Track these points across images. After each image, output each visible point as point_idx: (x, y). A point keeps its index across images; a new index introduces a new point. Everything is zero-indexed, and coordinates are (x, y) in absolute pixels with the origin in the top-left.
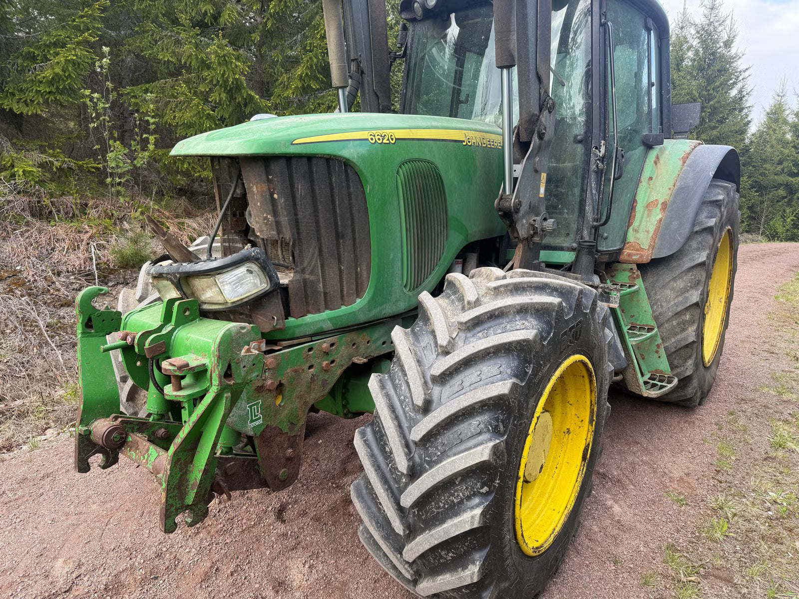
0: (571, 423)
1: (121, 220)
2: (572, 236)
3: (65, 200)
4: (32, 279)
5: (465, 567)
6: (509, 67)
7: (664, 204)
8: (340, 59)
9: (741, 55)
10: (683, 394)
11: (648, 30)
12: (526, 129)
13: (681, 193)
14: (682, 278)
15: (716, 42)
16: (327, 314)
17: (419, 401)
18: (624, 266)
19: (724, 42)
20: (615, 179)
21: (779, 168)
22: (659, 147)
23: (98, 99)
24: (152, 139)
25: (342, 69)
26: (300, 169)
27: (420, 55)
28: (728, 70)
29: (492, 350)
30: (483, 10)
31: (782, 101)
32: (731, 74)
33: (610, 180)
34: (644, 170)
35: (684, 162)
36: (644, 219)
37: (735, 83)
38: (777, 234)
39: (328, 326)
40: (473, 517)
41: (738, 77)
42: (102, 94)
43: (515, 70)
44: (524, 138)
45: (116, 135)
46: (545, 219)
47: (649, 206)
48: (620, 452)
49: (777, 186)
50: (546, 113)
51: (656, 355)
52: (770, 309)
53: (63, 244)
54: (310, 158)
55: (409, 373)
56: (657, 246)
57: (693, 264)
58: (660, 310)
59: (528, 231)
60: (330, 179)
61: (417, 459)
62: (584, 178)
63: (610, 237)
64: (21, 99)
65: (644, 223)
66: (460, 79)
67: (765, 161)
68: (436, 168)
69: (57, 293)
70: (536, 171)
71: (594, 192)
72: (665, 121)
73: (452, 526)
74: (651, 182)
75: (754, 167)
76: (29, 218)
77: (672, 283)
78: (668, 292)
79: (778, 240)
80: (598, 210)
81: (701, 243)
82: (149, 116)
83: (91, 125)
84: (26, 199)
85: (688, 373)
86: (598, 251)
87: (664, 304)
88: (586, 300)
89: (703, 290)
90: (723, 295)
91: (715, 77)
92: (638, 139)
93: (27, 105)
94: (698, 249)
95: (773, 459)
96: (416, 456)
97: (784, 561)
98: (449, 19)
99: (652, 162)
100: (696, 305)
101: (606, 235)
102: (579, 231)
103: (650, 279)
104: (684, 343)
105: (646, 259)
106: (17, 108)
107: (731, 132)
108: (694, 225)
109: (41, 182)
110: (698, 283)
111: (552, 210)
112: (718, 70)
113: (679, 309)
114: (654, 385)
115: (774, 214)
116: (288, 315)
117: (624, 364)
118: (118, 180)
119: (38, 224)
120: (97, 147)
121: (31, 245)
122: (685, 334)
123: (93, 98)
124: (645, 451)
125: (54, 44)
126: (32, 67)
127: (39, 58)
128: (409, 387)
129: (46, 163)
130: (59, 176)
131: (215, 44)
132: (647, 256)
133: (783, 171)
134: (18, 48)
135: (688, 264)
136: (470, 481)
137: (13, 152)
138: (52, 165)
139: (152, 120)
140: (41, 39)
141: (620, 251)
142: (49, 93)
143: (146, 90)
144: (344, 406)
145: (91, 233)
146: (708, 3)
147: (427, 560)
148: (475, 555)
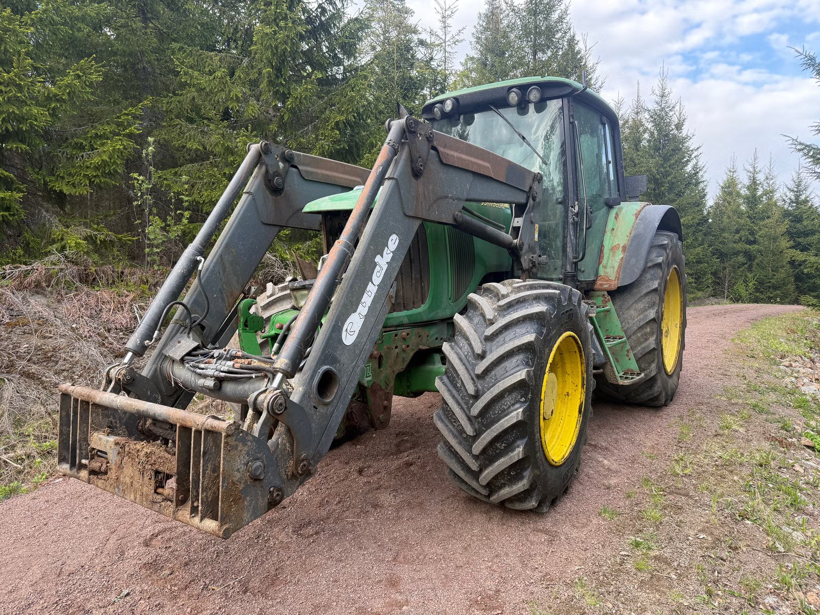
0: (569, 388)
1: (155, 285)
2: (559, 270)
3: (105, 269)
4: (88, 335)
5: (513, 450)
7: (624, 248)
9: (691, 136)
10: (651, 393)
11: (604, 125)
13: (636, 239)
14: (641, 301)
15: (669, 124)
16: (404, 313)
17: (478, 351)
18: (598, 293)
19: (675, 125)
20: (587, 229)
21: (737, 237)
22: (618, 207)
23: (142, 181)
24: (187, 214)
28: (681, 149)
29: (521, 319)
31: (734, 176)
32: (684, 153)
33: (583, 230)
34: (608, 224)
35: (637, 217)
36: (610, 258)
37: (688, 161)
38: (741, 297)
39: (406, 321)
40: (517, 413)
41: (691, 155)
42: (146, 177)
45: (155, 211)
46: (540, 256)
47: (613, 249)
48: (606, 433)
49: (737, 253)
50: (536, 183)
51: (628, 358)
52: (726, 348)
53: (108, 306)
55: (471, 338)
56: (621, 277)
57: (649, 290)
58: (629, 326)
59: (529, 265)
61: (480, 387)
62: (565, 228)
63: (586, 271)
64: (69, 182)
65: (610, 261)
67: (723, 230)
69: (111, 346)
70: (532, 222)
71: (572, 238)
72: (621, 188)
73: (505, 421)
74: (614, 232)
75: (713, 236)
76: (78, 284)
77: (634, 305)
78: (632, 312)
79: (742, 302)
80: (576, 251)
81: (653, 275)
82: (183, 195)
83: (135, 203)
84: (75, 268)
85: (653, 374)
86: (579, 281)
87: (629, 321)
88: (575, 297)
89: (658, 310)
90: (678, 321)
91: (670, 156)
92: (602, 201)
93: (75, 187)
94: (652, 279)
95: (721, 435)
96: (479, 385)
97: (725, 486)
98: (458, 119)
99: (613, 218)
100: (654, 320)
101: (583, 268)
102: (564, 266)
103: (618, 302)
104: (647, 350)
105: (614, 288)
106: (66, 190)
107: (689, 204)
108: (646, 263)
109: (87, 253)
110: (654, 304)
111: (544, 250)
112: (672, 150)
113: (642, 324)
114: (626, 378)
115: (736, 279)
117: (603, 360)
118: (155, 250)
119: (86, 289)
120: (138, 221)
121: (83, 306)
122: (647, 343)
123: (138, 180)
124: (625, 432)
125: (100, 136)
126: (80, 155)
127: (87, 147)
128: (470, 345)
129: (91, 237)
130: (100, 247)
131: (244, 135)
132: (614, 285)
133: (741, 239)
134: (67, 139)
135: (645, 291)
136: (514, 395)
137: (61, 227)
138: (96, 238)
139: (186, 199)
140: (88, 132)
141: (594, 282)
142: (95, 176)
143: (176, 174)
144: (408, 387)
145: (132, 296)
146: (658, 92)
147: (489, 455)
148: (519, 442)
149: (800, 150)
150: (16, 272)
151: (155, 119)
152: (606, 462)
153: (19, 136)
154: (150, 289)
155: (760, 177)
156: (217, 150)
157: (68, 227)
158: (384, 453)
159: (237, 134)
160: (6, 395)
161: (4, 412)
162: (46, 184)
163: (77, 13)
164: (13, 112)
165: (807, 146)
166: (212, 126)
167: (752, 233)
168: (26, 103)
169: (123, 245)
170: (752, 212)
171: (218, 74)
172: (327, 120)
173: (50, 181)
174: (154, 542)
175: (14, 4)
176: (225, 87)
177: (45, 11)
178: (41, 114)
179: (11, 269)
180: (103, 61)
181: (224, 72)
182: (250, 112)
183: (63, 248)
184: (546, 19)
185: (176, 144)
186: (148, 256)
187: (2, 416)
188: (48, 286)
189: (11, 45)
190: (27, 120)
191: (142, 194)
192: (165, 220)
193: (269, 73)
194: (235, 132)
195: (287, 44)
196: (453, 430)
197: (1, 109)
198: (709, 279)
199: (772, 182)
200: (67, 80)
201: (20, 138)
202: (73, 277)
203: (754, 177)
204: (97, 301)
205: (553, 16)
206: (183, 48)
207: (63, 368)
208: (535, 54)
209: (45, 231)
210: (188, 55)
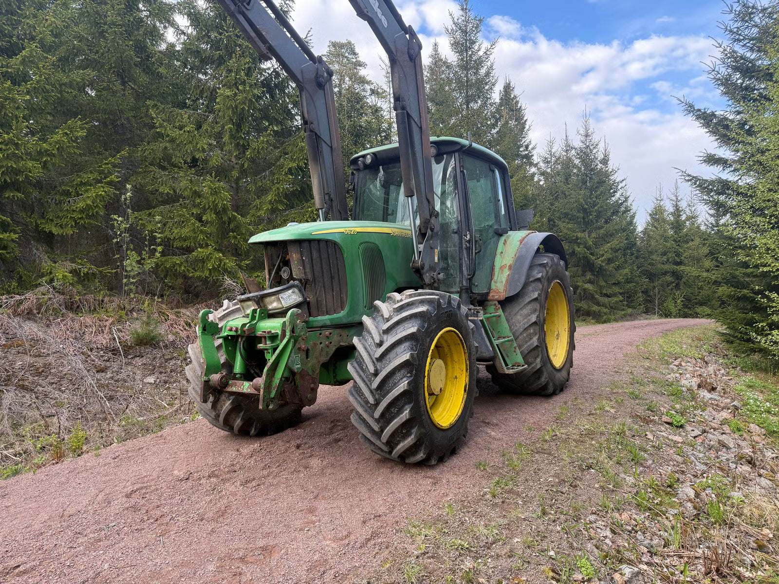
0: (457, 373)
1: (131, 311)
2: (456, 284)
3: (88, 298)
6: (411, 196)
7: (510, 267)
8: (320, 194)
9: (617, 169)
10: (539, 383)
11: (493, 171)
12: (424, 226)
13: (519, 259)
14: (525, 308)
15: (593, 161)
16: (327, 317)
17: (378, 341)
18: (491, 302)
19: (600, 161)
20: (477, 253)
21: (665, 258)
22: (506, 235)
23: (121, 222)
24: (160, 249)
25: (320, 199)
26: (314, 246)
27: (363, 189)
28: (605, 182)
29: (409, 317)
30: (397, 165)
31: (661, 204)
32: (610, 185)
33: (473, 253)
34: (498, 248)
35: (521, 243)
36: (500, 275)
37: (614, 192)
38: (671, 313)
39: (328, 323)
40: (404, 385)
41: (617, 187)
42: (124, 217)
43: (415, 197)
44: (423, 231)
45: (132, 247)
46: (439, 274)
47: (502, 268)
49: (665, 273)
50: (433, 218)
51: (515, 354)
53: (91, 330)
54: (319, 241)
55: (372, 332)
56: (508, 290)
57: (531, 299)
58: (516, 328)
59: (430, 280)
60: (328, 250)
61: (379, 368)
62: (460, 252)
63: (480, 286)
64: (57, 224)
65: (499, 278)
66: (388, 202)
67: (651, 253)
68: (378, 247)
70: (431, 248)
71: (466, 259)
72: (512, 220)
73: (395, 391)
74: (502, 255)
75: (643, 258)
76: (64, 311)
77: (520, 311)
78: (519, 317)
80: (469, 269)
81: (534, 288)
82: (156, 232)
83: (114, 241)
84: (62, 297)
85: (538, 367)
86: (473, 293)
87: (517, 324)
88: (454, 302)
89: (539, 315)
90: (566, 325)
92: (492, 231)
93: (62, 228)
94: (533, 291)
95: (594, 414)
96: (377, 366)
97: (583, 448)
98: (379, 169)
99: (502, 244)
100: (536, 323)
101: (476, 284)
102: (461, 281)
103: (508, 310)
104: (532, 347)
105: (502, 298)
106: (55, 231)
108: (527, 279)
109: (72, 284)
110: (535, 311)
111: (443, 269)
112: (598, 183)
113: (526, 326)
114: (512, 369)
115: (665, 297)
116: (310, 316)
117: (492, 354)
118: (132, 280)
119: (71, 315)
120: (117, 256)
121: (68, 330)
122: (531, 342)
123: (118, 221)
124: (515, 413)
125: (84, 183)
126: (67, 200)
127: (73, 194)
128: (372, 337)
129: (75, 270)
130: (83, 279)
131: (209, 180)
132: (503, 296)
133: (668, 260)
134: (56, 187)
135: (528, 300)
136: (402, 371)
137: (50, 263)
138: (80, 271)
139: (159, 236)
140: (74, 180)
141: (488, 294)
142: (80, 218)
143: (150, 214)
144: (335, 377)
145: (111, 320)
146: (582, 131)
147: (386, 418)
148: (407, 407)
149: (688, 181)
150: (12, 302)
151: (131, 167)
152: (493, 433)
153: (15, 186)
154: (127, 314)
155: (683, 205)
156: (186, 193)
157: (55, 262)
158: (319, 434)
159: (204, 180)
160: (6, 402)
161: (3, 417)
162: (37, 226)
163: (65, 80)
164: (11, 166)
165: (694, 177)
166: (182, 174)
167: (678, 255)
168: (22, 159)
169: (103, 276)
170: (676, 236)
171: (187, 129)
172: (281, 167)
173: (41, 224)
174: (133, 496)
175: (13, 77)
176: (193, 140)
177: (38, 82)
178: (35, 167)
179: (7, 299)
180: (86, 119)
181: (192, 127)
182: (214, 161)
183: (52, 280)
184: (475, 74)
185: (151, 188)
186: (125, 286)
187: (2, 420)
188: (38, 313)
189: (9, 110)
190: (23, 172)
191: (121, 233)
192: (140, 254)
193: (230, 128)
194: (202, 178)
195: (245, 104)
196: (361, 401)
197: (1, 164)
198: (640, 297)
199: (693, 208)
200: (56, 138)
201: (16, 188)
202: (60, 305)
203: (676, 204)
204: (81, 325)
205: (481, 71)
206: (157, 105)
207: (53, 381)
208: (468, 103)
209: (36, 266)
210: (161, 111)
